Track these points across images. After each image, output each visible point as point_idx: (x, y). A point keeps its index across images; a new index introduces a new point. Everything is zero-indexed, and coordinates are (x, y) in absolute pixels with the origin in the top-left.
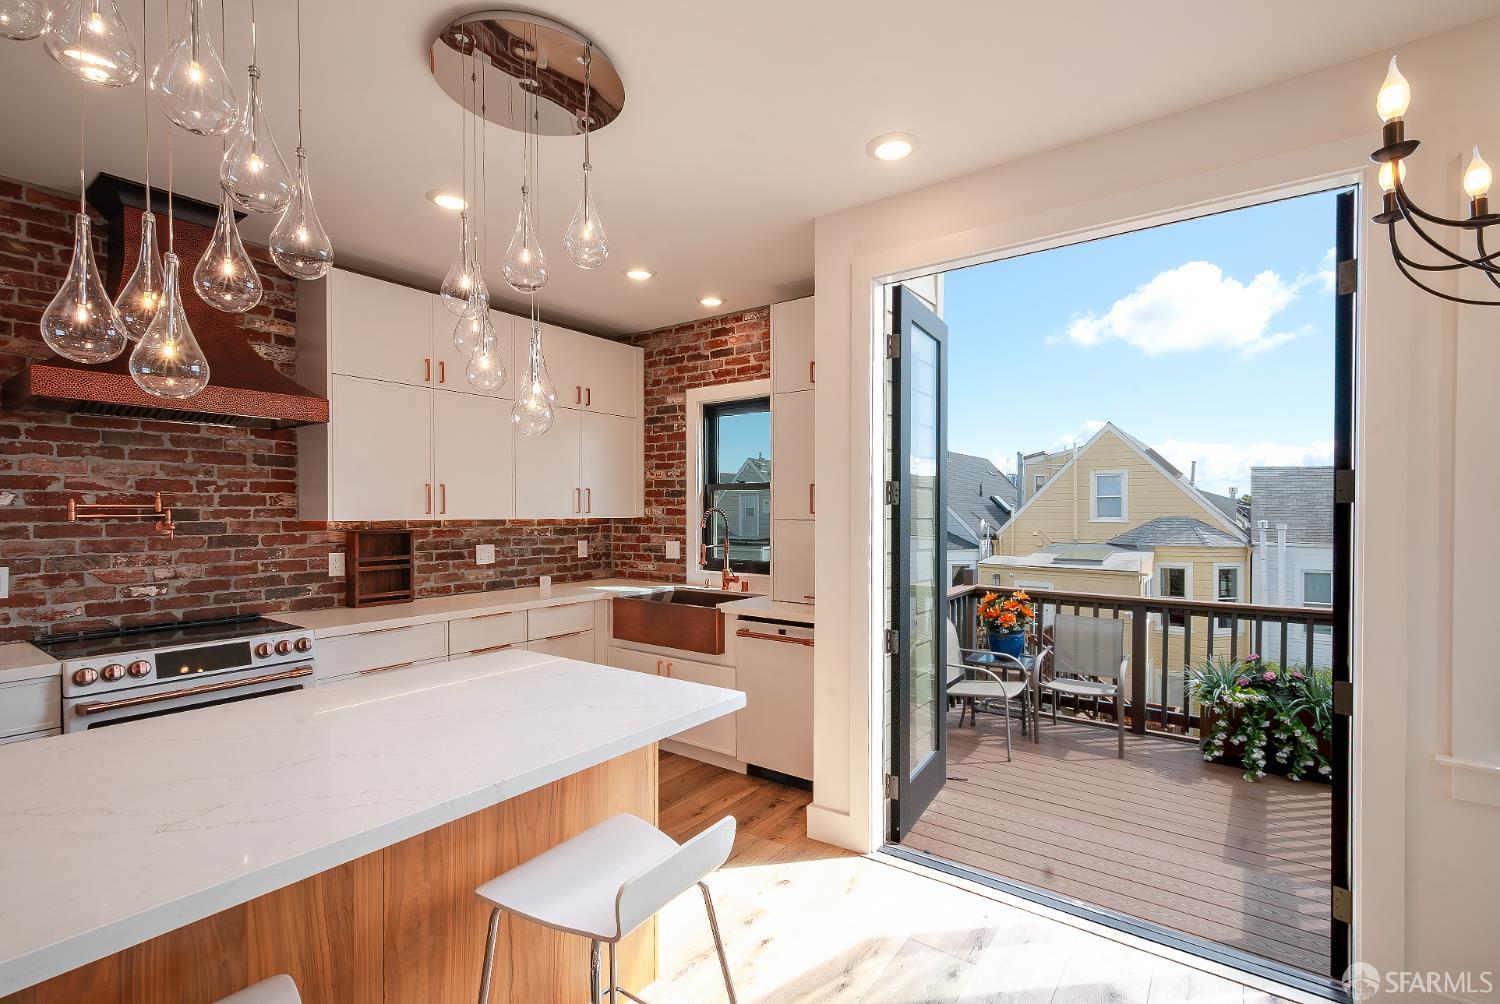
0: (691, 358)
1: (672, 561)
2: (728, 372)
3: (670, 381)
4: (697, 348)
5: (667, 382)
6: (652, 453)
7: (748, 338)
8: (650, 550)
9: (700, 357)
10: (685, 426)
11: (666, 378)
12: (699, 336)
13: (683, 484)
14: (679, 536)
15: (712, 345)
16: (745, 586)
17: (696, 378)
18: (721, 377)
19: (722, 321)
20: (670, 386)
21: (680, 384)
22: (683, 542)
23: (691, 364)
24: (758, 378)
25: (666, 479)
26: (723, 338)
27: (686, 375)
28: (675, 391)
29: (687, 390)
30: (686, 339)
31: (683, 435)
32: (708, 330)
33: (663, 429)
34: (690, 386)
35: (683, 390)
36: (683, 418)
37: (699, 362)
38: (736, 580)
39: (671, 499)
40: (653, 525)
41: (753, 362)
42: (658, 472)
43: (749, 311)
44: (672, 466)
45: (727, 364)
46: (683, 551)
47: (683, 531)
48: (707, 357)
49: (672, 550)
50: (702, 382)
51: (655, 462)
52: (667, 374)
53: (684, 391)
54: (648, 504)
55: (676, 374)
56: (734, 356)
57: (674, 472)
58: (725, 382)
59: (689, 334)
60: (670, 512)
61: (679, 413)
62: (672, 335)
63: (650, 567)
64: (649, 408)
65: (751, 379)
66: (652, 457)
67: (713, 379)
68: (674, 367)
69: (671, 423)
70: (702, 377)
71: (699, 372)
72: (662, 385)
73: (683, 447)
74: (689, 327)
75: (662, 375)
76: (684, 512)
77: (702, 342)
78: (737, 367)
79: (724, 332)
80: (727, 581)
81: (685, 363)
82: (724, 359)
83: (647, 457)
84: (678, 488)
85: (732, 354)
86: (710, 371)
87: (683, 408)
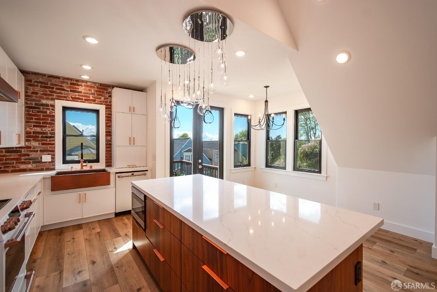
0: (57, 89)
1: (46, 162)
2: (79, 99)
3: (46, 95)
4: (61, 86)
5: (42, 94)
6: (31, 121)
7: (90, 90)
8: (30, 159)
9: (64, 90)
10: (54, 113)
11: (42, 93)
12: (63, 82)
13: (54, 134)
14: (50, 153)
15: (70, 87)
16: (91, 167)
17: (62, 97)
18: (74, 99)
19: (76, 81)
20: (45, 97)
21: (52, 97)
22: (54, 155)
23: (58, 91)
24: (94, 103)
25: (40, 131)
26: (77, 87)
27: (55, 95)
28: (48, 99)
29: (56, 100)
30: (54, 81)
31: (54, 116)
32: (69, 82)
33: (38, 112)
34: (57, 99)
35: (53, 99)
36: (53, 110)
37: (63, 92)
38: (85, 166)
39: (45, 139)
40: (31, 149)
41: (91, 98)
42: (36, 128)
43: (90, 82)
44: (46, 127)
45: (78, 95)
46: (53, 158)
47: (54, 151)
48: (68, 91)
49: (46, 158)
50: (65, 99)
51: (33, 124)
52: (42, 91)
53: (55, 100)
54: (27, 141)
55: (48, 93)
56: (82, 94)
57: (48, 130)
58: (78, 101)
59: (58, 80)
60: (43, 144)
61: (51, 108)
62: (45, 77)
63: (30, 166)
64: (29, 102)
65: (91, 103)
66: (31, 122)
67: (71, 99)
68: (47, 90)
69: (45, 110)
70: (65, 97)
71: (63, 95)
72: (39, 95)
73: (54, 120)
74: (58, 78)
75: (39, 91)
76: (54, 144)
77: (64, 85)
78: (84, 98)
79: (78, 85)
80: (82, 166)
81: (54, 90)
82: (77, 94)
83: (26, 122)
84: (49, 135)
85: (81, 93)
86: (70, 96)
87: (53, 106)
